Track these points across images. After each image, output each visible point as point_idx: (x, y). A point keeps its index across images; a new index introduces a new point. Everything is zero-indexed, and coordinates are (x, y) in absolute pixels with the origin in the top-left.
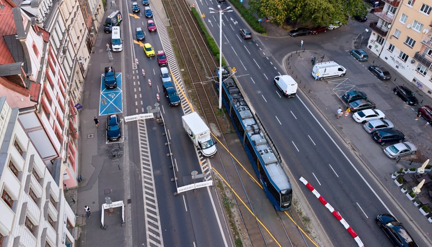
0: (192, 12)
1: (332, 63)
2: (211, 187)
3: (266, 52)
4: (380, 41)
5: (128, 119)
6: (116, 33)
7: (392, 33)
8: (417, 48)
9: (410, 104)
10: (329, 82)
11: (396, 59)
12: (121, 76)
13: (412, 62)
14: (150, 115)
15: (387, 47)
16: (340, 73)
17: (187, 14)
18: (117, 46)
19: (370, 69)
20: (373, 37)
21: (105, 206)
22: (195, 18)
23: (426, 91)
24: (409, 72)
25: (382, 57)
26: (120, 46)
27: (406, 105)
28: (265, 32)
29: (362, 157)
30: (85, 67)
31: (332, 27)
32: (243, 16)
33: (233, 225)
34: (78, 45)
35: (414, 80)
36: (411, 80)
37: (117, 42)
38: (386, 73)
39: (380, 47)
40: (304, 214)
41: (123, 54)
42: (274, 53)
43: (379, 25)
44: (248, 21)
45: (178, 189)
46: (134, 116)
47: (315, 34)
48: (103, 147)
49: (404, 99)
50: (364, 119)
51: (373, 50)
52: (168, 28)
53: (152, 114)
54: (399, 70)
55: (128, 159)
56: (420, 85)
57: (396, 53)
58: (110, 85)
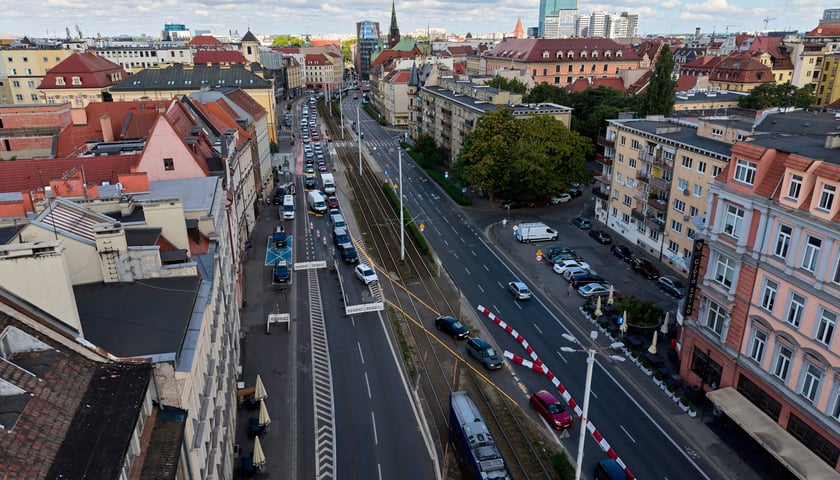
0: (384, 189)
1: (540, 224)
2: (381, 311)
3: (468, 222)
4: (605, 207)
5: (298, 266)
6: (289, 200)
7: (613, 194)
8: (634, 205)
9: (625, 261)
10: (537, 245)
11: (621, 223)
12: (292, 238)
13: (632, 222)
14: (323, 264)
15: (611, 212)
16: (550, 236)
17: (377, 189)
18: (288, 213)
19: (590, 234)
20: (598, 205)
21: (272, 318)
22: (386, 193)
23: (648, 251)
24: (633, 234)
25: (609, 225)
26: (293, 213)
27: (621, 262)
28: (471, 204)
29: (554, 298)
30: (251, 228)
31: (556, 200)
32: (447, 191)
33: (399, 333)
34: (247, 202)
35: (638, 242)
36: (636, 243)
37: (289, 208)
38: (605, 235)
39: (606, 213)
40: (475, 328)
41: (295, 222)
42: (477, 222)
43: (602, 190)
44: (451, 196)
45: (347, 308)
46: (304, 264)
47: (534, 207)
48: (269, 286)
49: (620, 257)
50: (564, 268)
51: (601, 219)
52: (351, 201)
53: (324, 262)
54: (625, 235)
55: (295, 294)
56: (643, 245)
57: (620, 217)
58: (281, 242)
